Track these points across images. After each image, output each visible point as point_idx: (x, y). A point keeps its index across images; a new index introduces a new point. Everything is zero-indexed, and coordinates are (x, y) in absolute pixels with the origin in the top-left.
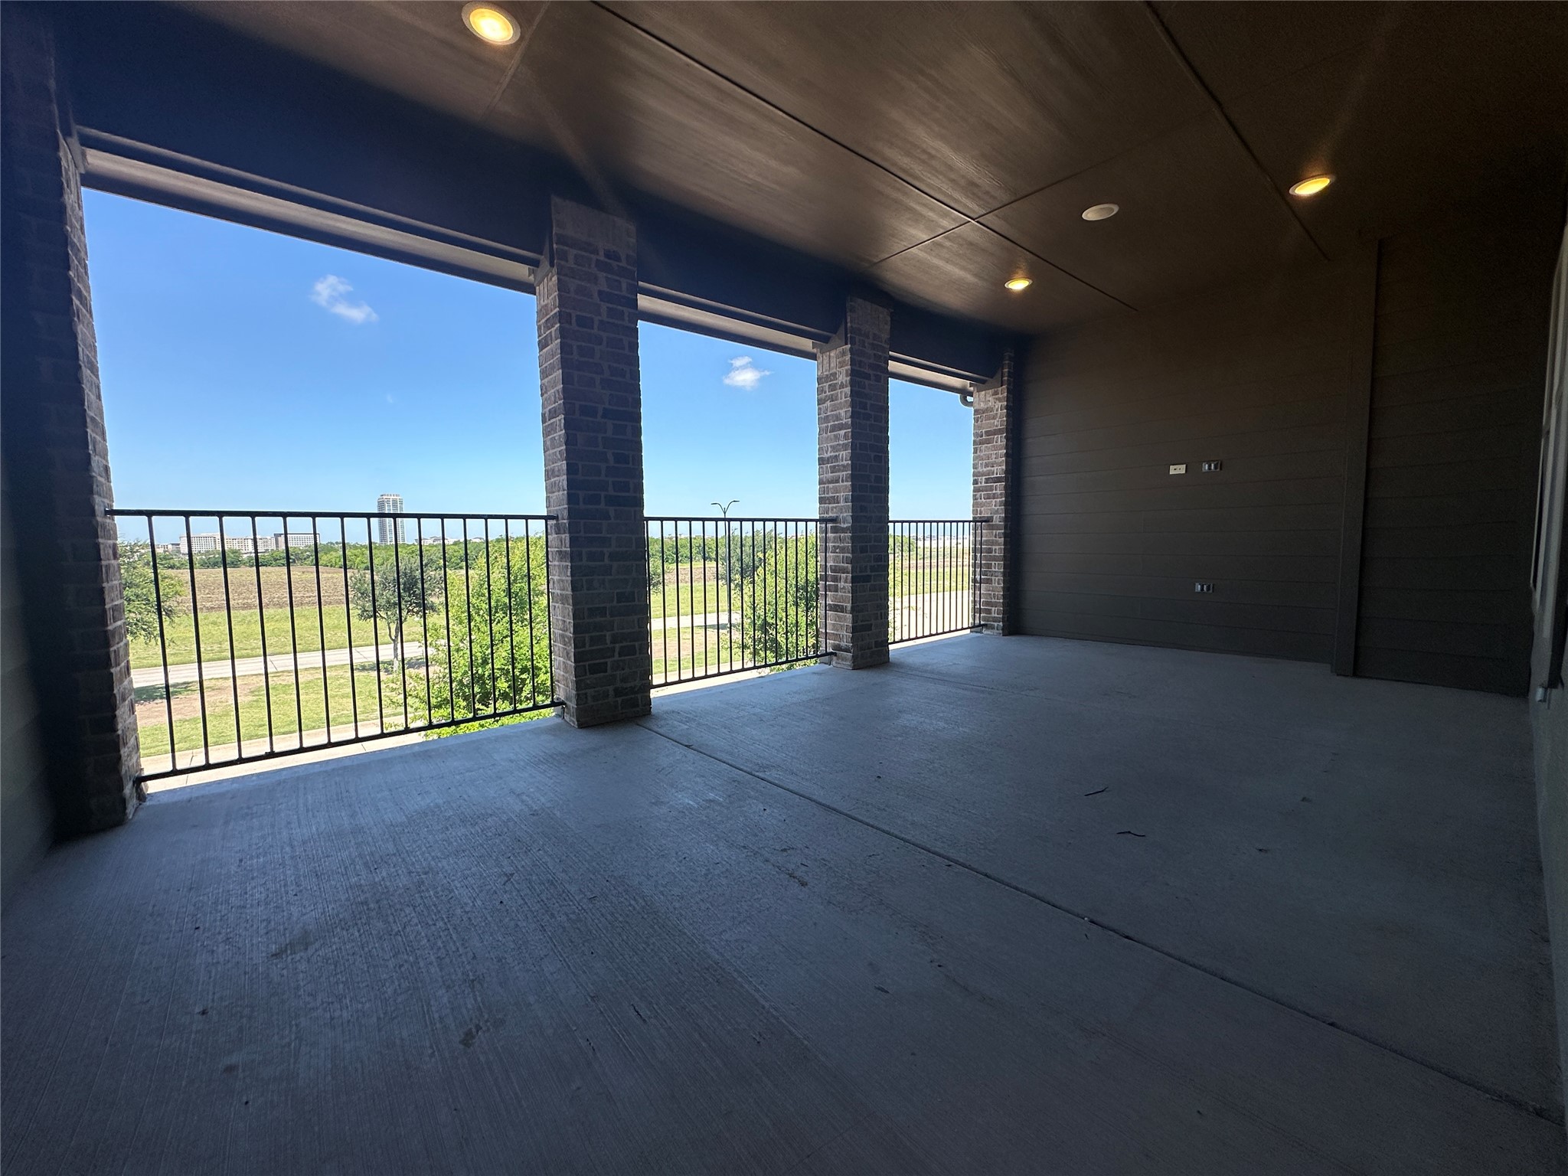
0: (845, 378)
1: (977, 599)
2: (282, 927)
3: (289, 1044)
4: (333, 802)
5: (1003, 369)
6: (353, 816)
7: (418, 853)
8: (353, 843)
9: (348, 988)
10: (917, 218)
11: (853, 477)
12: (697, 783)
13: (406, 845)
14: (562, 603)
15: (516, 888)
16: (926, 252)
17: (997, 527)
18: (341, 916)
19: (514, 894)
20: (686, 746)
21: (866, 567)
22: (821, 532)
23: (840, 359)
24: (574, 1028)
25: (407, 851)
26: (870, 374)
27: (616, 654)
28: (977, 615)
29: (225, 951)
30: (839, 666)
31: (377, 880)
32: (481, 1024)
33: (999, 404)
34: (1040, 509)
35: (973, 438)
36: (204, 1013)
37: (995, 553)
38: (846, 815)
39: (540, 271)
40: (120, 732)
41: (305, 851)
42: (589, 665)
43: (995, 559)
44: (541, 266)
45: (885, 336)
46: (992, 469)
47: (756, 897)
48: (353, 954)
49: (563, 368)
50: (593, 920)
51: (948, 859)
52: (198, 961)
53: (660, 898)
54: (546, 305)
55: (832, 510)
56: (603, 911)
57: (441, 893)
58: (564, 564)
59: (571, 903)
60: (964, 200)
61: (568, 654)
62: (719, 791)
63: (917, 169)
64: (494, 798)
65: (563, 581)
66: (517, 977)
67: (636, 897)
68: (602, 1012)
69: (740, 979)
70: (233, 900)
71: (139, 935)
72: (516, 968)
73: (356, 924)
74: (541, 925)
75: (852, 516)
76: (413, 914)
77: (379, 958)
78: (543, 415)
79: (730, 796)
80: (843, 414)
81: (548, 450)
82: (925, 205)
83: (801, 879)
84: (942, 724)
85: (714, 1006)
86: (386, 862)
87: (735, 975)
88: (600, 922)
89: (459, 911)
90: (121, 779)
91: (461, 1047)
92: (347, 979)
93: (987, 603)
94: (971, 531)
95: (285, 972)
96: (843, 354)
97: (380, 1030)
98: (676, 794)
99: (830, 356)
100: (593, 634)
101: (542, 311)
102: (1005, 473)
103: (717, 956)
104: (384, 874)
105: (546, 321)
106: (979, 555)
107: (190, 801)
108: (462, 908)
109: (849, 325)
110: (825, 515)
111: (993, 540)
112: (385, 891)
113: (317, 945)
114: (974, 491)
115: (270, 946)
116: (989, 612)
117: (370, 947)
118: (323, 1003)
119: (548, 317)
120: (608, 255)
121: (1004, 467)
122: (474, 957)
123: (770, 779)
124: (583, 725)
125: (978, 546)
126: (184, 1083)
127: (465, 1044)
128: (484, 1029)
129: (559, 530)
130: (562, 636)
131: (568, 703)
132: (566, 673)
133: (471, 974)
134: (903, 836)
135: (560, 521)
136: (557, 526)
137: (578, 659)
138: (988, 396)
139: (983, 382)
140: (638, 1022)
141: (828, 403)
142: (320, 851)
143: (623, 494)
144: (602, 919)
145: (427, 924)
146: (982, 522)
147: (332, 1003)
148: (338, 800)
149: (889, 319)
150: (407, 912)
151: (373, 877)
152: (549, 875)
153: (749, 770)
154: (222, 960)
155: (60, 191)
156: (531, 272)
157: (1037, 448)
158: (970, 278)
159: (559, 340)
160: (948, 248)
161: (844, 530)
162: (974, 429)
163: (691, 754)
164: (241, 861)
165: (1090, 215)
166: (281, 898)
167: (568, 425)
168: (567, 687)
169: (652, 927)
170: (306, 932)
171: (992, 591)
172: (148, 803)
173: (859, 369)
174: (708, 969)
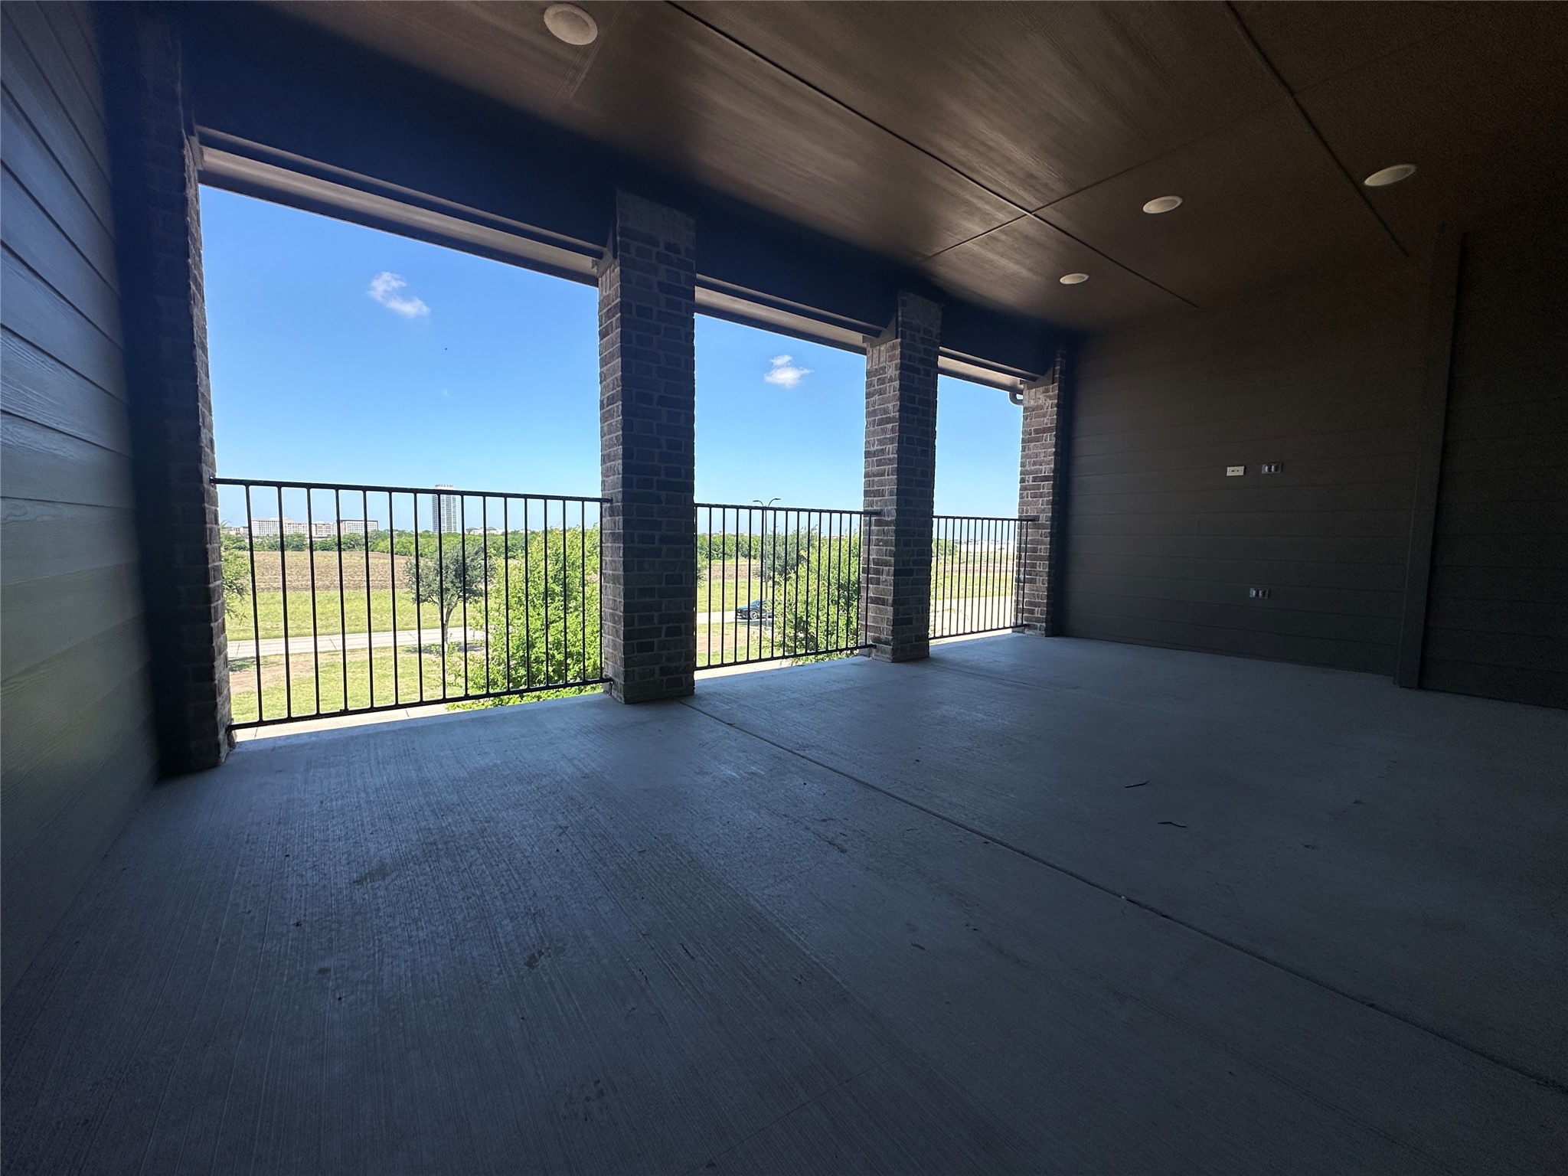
0: (894, 372)
1: (1020, 599)
2: (361, 859)
3: (374, 955)
4: (401, 757)
5: (1055, 367)
6: (420, 769)
7: (480, 804)
8: (420, 792)
9: (423, 913)
10: (973, 211)
11: (899, 471)
12: (739, 758)
13: (469, 798)
14: (614, 583)
15: (571, 839)
16: (980, 246)
17: (1043, 527)
18: (413, 853)
19: (569, 844)
20: (728, 724)
21: (909, 560)
22: (865, 525)
23: (890, 353)
24: (628, 960)
25: (470, 803)
26: (919, 369)
27: (663, 633)
28: (1020, 615)
29: (313, 876)
30: (878, 658)
31: (444, 825)
32: (543, 950)
33: (1049, 402)
34: (1088, 509)
35: (1021, 436)
36: (298, 925)
37: (1041, 552)
38: (885, 793)
39: (603, 263)
40: (216, 682)
41: (378, 797)
42: (637, 643)
43: (1040, 558)
44: (604, 258)
45: (936, 331)
46: (1041, 467)
47: (797, 859)
48: (426, 885)
49: (622, 356)
50: (642, 870)
51: (985, 836)
52: (289, 883)
53: (705, 855)
54: (608, 296)
55: (877, 503)
56: (653, 863)
57: (502, 840)
58: (617, 545)
59: (622, 855)
60: (1021, 192)
61: (617, 631)
62: (761, 765)
63: (975, 161)
64: (547, 761)
65: (615, 562)
66: (574, 914)
67: (684, 853)
68: (652, 948)
69: (782, 929)
70: (316, 834)
71: (238, 858)
72: (574, 906)
73: (427, 861)
74: (595, 871)
75: (896, 510)
76: (478, 856)
77: (449, 890)
78: (602, 402)
79: (771, 770)
80: (891, 408)
81: (605, 435)
82: (981, 198)
83: (840, 846)
84: (981, 716)
85: (758, 950)
86: (451, 811)
87: (777, 925)
88: (650, 872)
89: (519, 855)
90: (216, 724)
91: (527, 968)
92: (421, 905)
93: (1030, 603)
94: (1017, 530)
95: (366, 896)
96: (893, 348)
97: (453, 950)
98: (719, 766)
99: (880, 350)
100: (642, 614)
101: (602, 303)
102: (1053, 472)
103: (760, 908)
104: (450, 820)
105: (608, 311)
106: (1023, 554)
107: (273, 750)
108: (522, 853)
109: (900, 319)
110: (870, 508)
111: (1038, 539)
112: (452, 834)
113: (394, 875)
114: (1021, 490)
115: (352, 874)
116: (1032, 612)
117: (440, 881)
118: (401, 924)
119: (610, 307)
120: (668, 247)
121: (1052, 466)
122: (535, 894)
123: (809, 757)
124: (629, 701)
125: (1023, 546)
126: (285, 979)
127: (529, 966)
128: (546, 954)
129: (613, 513)
130: (612, 615)
131: (616, 679)
132: (615, 650)
133: (532, 909)
134: (941, 814)
135: (615, 504)
136: (611, 509)
137: (627, 637)
138: (1038, 393)
139: (1034, 379)
140: (687, 958)
141: (877, 397)
142: (391, 799)
143: (675, 479)
144: (651, 870)
145: (491, 864)
146: (1027, 521)
147: (409, 924)
148: (405, 756)
149: (940, 314)
150: (472, 853)
151: (441, 822)
152: (600, 830)
153: (790, 748)
154: (310, 882)
155: (183, 186)
156: (595, 264)
157: (1089, 448)
158: (1024, 273)
159: (619, 329)
160: (1003, 241)
161: (888, 524)
162: (1023, 427)
163: (733, 732)
164: (322, 802)
165: (1151, 208)
166: (359, 835)
167: (625, 412)
168: (616, 663)
169: (697, 879)
170: (383, 865)
171: (1037, 591)
172: (237, 750)
173: (907, 363)
174: (751, 918)
